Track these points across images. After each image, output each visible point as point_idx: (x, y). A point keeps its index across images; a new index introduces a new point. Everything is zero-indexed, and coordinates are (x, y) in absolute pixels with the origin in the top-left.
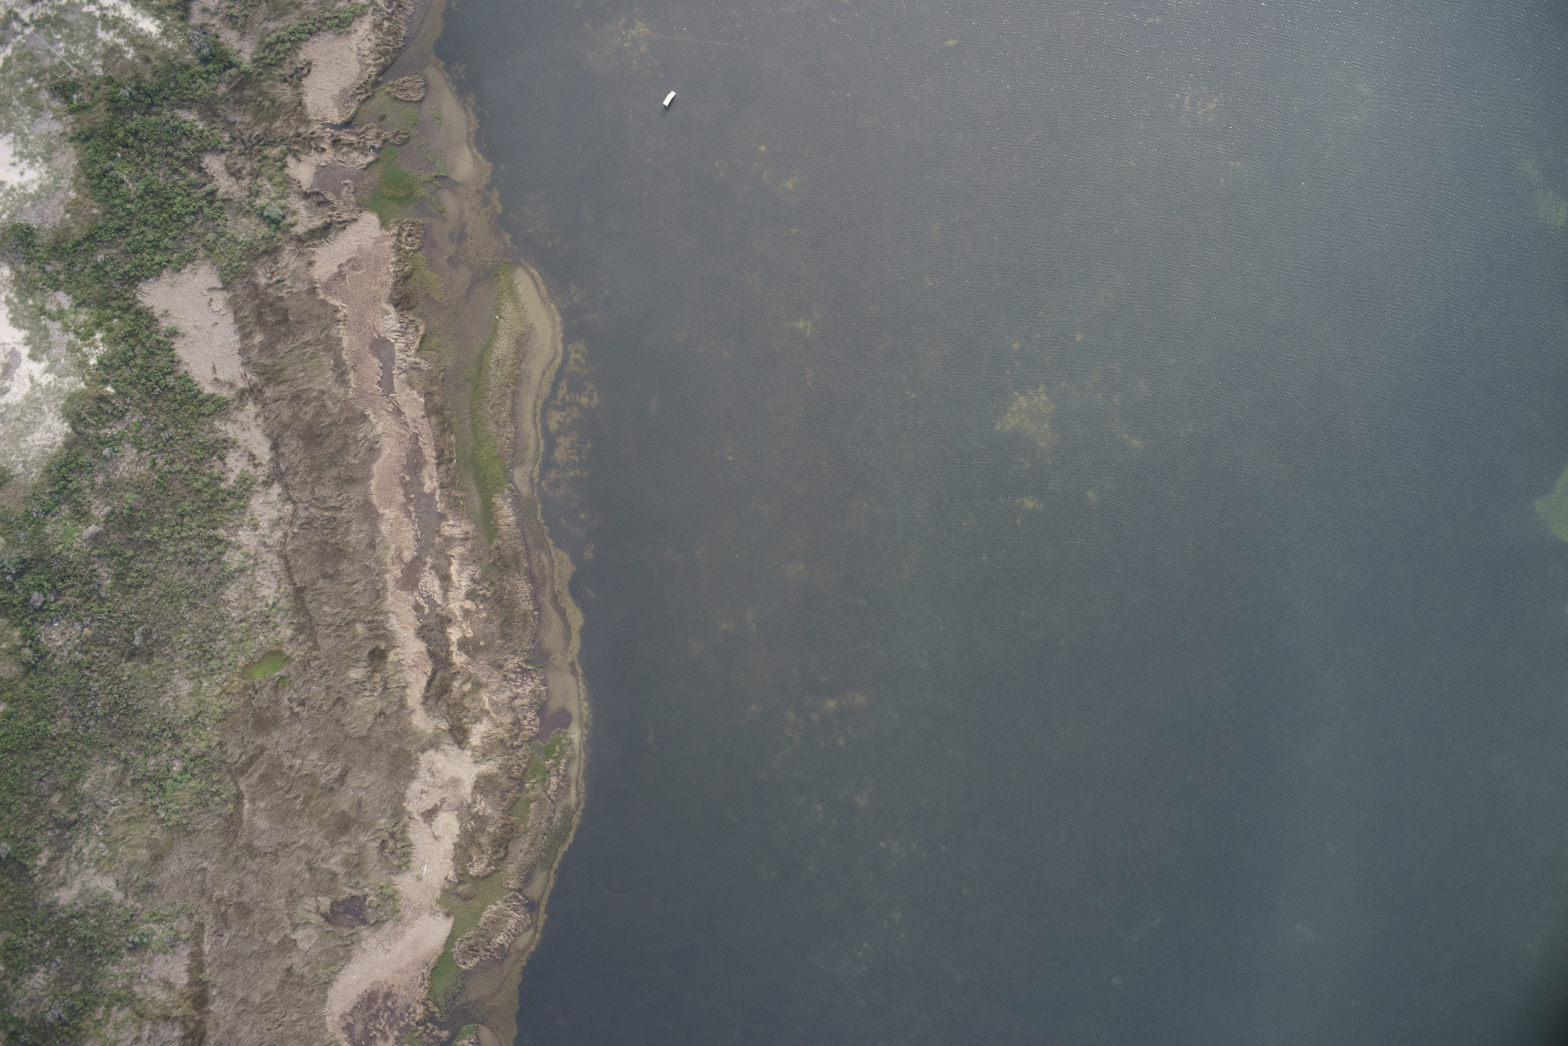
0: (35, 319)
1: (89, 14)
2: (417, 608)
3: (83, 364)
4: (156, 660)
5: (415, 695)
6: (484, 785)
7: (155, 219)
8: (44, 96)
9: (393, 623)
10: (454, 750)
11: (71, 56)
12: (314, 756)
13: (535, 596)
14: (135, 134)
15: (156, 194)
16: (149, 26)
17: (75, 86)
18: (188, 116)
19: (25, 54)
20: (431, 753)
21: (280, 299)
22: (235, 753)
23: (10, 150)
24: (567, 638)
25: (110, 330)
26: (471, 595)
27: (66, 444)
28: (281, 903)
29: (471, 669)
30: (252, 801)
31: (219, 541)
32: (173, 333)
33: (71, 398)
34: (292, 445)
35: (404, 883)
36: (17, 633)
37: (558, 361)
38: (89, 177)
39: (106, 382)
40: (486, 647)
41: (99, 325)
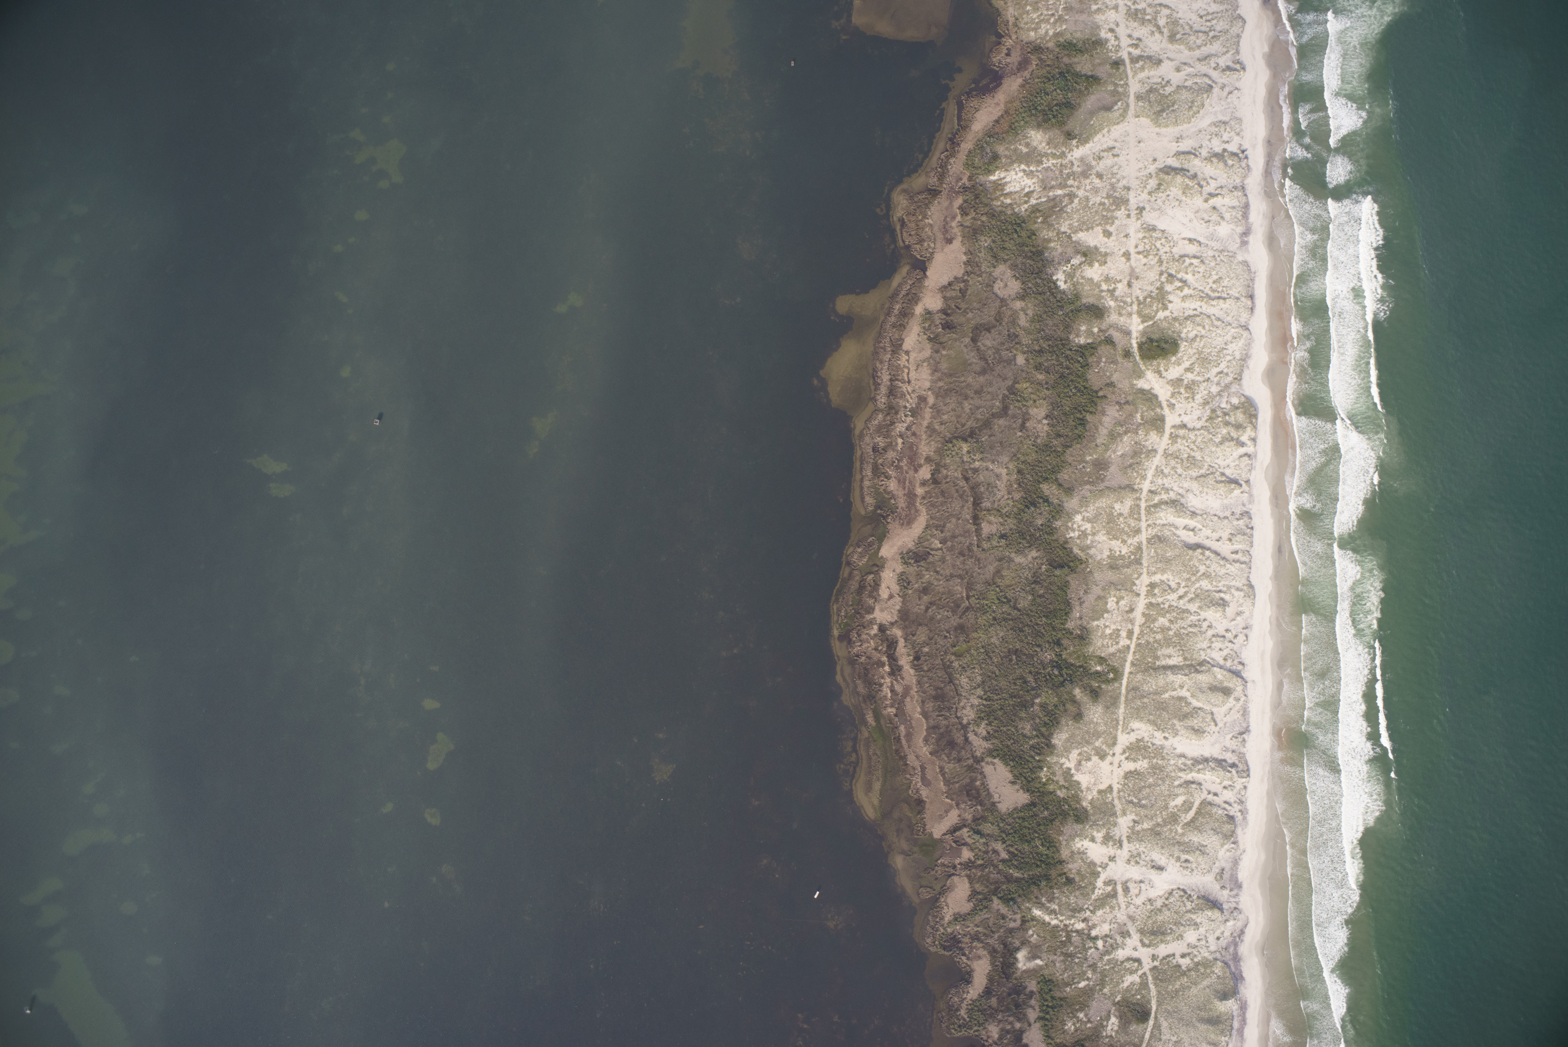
0: (1071, 785)
1: (1062, 915)
2: (903, 678)
3: (1049, 768)
4: (1006, 650)
5: (901, 643)
6: (871, 610)
7: (1025, 831)
8: (1077, 879)
9: (912, 671)
10: (884, 622)
11: (1067, 897)
12: (939, 617)
13: (856, 686)
14: (1037, 866)
15: (1027, 841)
16: (1037, 912)
17: (1065, 884)
18: (1017, 874)
19: (1086, 896)
20: (893, 621)
21: (970, 800)
22: (970, 615)
23: (1088, 855)
24: (842, 670)
25: (1040, 783)
26: (881, 685)
27: (1052, 734)
28: (948, 558)
29: (879, 655)
30: (962, 597)
31: (986, 699)
32: (1013, 783)
33: (1052, 753)
34: (960, 740)
35: (900, 568)
36: (1064, 657)
37: (854, 782)
38: (1055, 846)
39: (1039, 761)
40: (873, 664)
41: (1045, 784)
